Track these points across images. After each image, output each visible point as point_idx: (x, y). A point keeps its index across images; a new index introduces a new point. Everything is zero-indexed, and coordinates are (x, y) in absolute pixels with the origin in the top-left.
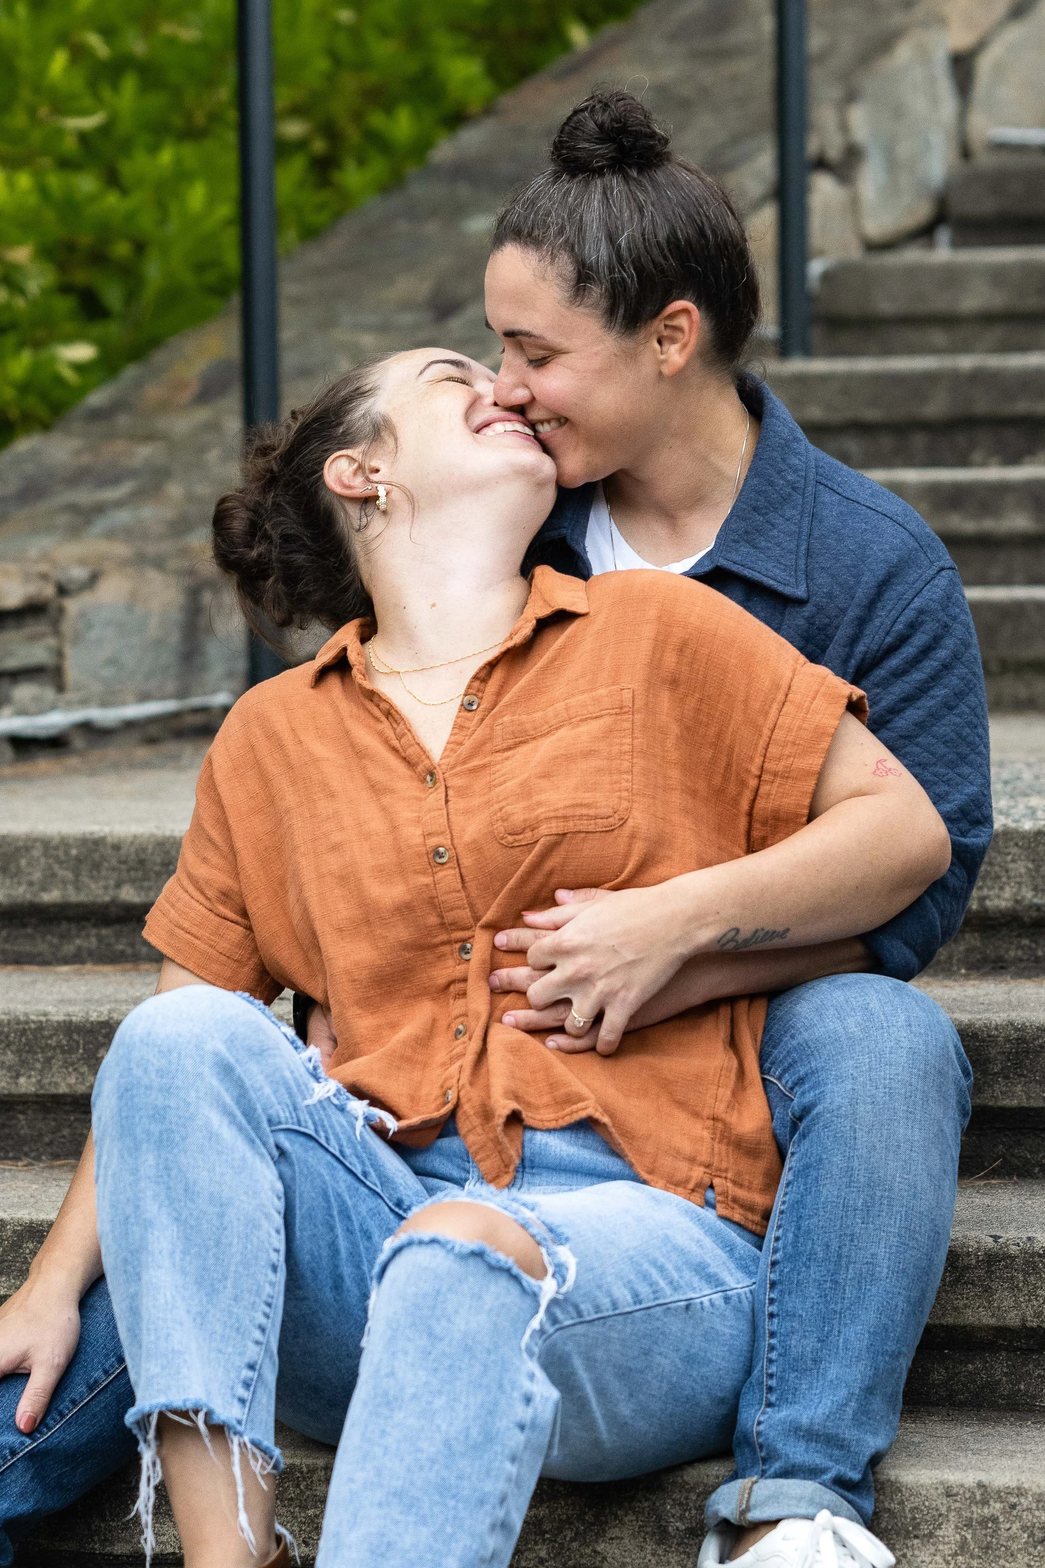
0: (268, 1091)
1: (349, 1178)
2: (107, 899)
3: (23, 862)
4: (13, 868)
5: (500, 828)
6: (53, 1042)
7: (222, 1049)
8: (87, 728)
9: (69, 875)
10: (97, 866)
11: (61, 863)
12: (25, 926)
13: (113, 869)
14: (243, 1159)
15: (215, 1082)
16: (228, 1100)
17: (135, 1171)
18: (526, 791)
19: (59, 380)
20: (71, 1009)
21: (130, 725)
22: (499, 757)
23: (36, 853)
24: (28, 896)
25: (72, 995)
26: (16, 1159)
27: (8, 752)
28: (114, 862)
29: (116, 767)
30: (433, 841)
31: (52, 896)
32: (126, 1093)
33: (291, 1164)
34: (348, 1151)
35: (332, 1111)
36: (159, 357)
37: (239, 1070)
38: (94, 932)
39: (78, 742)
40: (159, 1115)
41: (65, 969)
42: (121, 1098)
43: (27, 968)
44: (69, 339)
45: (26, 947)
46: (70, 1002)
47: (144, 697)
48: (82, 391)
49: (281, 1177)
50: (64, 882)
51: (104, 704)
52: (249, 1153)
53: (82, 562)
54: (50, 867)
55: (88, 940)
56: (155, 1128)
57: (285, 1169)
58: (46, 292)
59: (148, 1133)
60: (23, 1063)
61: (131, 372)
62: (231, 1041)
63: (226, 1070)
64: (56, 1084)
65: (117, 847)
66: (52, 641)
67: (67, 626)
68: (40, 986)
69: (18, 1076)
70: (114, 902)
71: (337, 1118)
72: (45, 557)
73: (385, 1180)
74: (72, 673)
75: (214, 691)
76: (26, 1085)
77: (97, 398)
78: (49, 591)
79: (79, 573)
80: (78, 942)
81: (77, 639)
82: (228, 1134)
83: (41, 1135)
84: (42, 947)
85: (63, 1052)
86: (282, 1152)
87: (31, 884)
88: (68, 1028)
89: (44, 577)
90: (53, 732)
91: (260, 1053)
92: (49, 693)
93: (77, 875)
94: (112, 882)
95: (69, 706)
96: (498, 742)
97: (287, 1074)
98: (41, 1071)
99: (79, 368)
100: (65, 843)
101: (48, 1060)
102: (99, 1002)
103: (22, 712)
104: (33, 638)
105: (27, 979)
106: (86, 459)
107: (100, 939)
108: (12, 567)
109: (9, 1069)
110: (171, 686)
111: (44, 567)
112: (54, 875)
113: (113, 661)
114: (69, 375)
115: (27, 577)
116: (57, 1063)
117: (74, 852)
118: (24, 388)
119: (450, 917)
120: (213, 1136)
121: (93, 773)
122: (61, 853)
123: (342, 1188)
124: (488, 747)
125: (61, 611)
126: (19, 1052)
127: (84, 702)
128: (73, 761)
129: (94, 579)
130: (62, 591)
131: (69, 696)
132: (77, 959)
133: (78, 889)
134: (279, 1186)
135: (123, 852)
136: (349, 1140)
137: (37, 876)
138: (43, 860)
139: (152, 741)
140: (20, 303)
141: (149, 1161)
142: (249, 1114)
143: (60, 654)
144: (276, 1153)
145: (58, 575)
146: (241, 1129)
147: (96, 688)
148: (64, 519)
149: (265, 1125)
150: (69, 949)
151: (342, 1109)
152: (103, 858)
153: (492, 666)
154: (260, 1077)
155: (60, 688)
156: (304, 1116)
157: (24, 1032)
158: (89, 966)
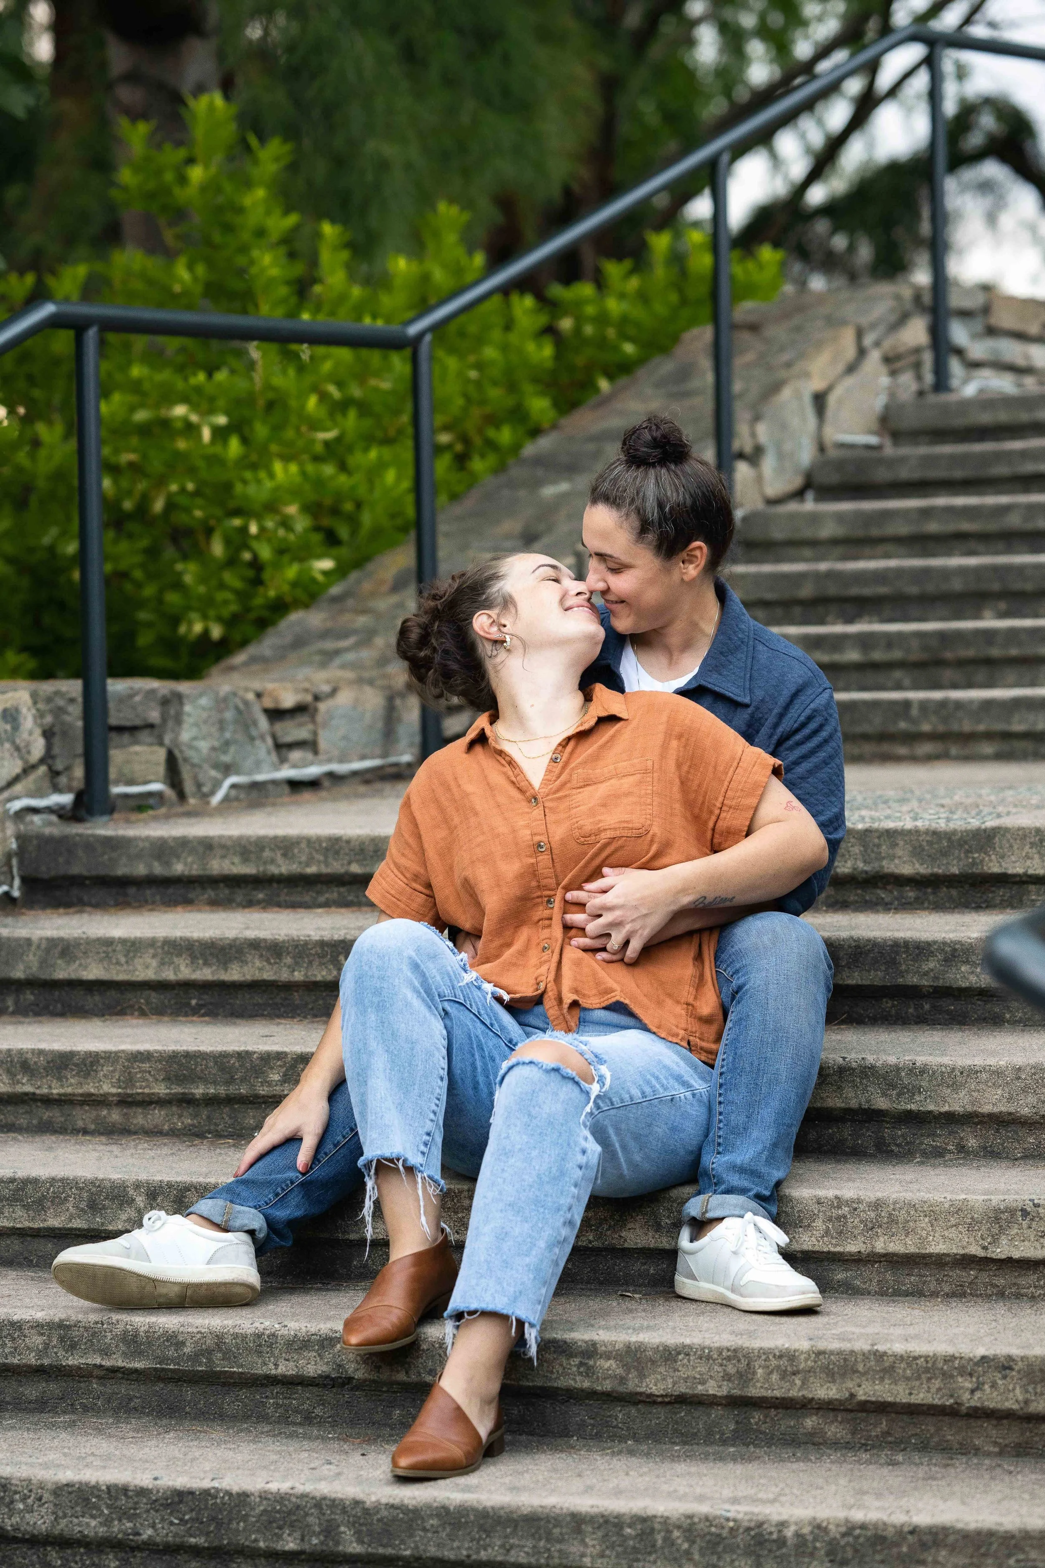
0: (438, 978)
1: (483, 1027)
2: (342, 871)
3: (296, 851)
4: (290, 854)
5: (577, 833)
6: (313, 952)
7: (413, 954)
8: (331, 775)
9: (321, 858)
10: (337, 853)
11: (317, 851)
12: (296, 886)
13: (347, 854)
14: (425, 1017)
15: (409, 974)
16: (417, 984)
17: (364, 1024)
18: (592, 812)
19: (314, 580)
20: (323, 933)
21: (355, 774)
22: (574, 791)
23: (303, 845)
24: (299, 870)
25: (324, 925)
26: (293, 1017)
27: (286, 789)
28: (347, 851)
29: (347, 797)
30: (537, 838)
31: (312, 870)
32: (359, 979)
33: (451, 1020)
34: (482, 1012)
35: (474, 989)
36: (370, 567)
37: (422, 966)
38: (336, 889)
39: (326, 783)
40: (378, 992)
41: (320, 910)
42: (356, 982)
43: (299, 910)
44: (320, 557)
45: (297, 898)
46: (323, 929)
47: (363, 757)
48: (326, 586)
49: (446, 1027)
50: (319, 862)
51: (341, 761)
52: (428, 1014)
53: (328, 682)
54: (311, 853)
55: (333, 894)
56: (376, 1000)
57: (448, 1022)
58: (306, 531)
59: (372, 1002)
60: (297, 963)
61: (354, 576)
62: (418, 950)
63: (415, 967)
64: (315, 976)
65: (348, 842)
66: (310, 727)
67: (319, 718)
68: (306, 920)
69: (294, 971)
70: (347, 873)
71: (477, 993)
72: (307, 679)
73: (503, 1028)
74: (323, 745)
75: (402, 754)
76: (298, 976)
77: (335, 590)
78: (309, 698)
79: (326, 688)
80: (327, 895)
81: (325, 725)
82: (417, 1004)
83: (307, 1004)
84: (307, 898)
85: (319, 957)
86: (446, 1013)
87: (300, 863)
88: (322, 944)
89: (306, 690)
90: (311, 778)
91: (434, 957)
92: (309, 756)
93: (326, 857)
94: (345, 862)
95: (320, 763)
96: (574, 783)
97: (449, 968)
98: (307, 968)
99: (325, 573)
100: (319, 840)
101: (310, 962)
102: (339, 929)
103: (294, 766)
104: (301, 725)
105: (298, 916)
106: (329, 624)
107: (339, 893)
108: (289, 685)
109: (289, 967)
110: (378, 751)
111: (306, 685)
112: (313, 858)
113: (345, 738)
114: (320, 578)
115: (297, 691)
116: (316, 963)
117: (324, 845)
118: (295, 584)
119: (544, 882)
120: (408, 1004)
121: (335, 800)
122: (317, 846)
123: (479, 1032)
124: (568, 785)
125: (316, 710)
126: (294, 958)
127: (329, 761)
128: (324, 794)
129: (334, 692)
130: (317, 698)
131: (321, 757)
132: (326, 905)
133: (327, 866)
134: (445, 1032)
135: (352, 844)
136: (483, 1005)
137: (304, 858)
138: (307, 850)
139: (367, 782)
140: (292, 537)
141: (372, 1018)
142: (428, 991)
143: (315, 733)
144: (443, 1014)
145: (315, 689)
146: (423, 1000)
147: (336, 753)
148: (317, 658)
149: (437, 998)
150: (322, 899)
151: (479, 988)
152: (341, 848)
153: (569, 739)
154: (434, 971)
155: (316, 752)
156: (459, 992)
157: (297, 946)
158: (333, 909)
